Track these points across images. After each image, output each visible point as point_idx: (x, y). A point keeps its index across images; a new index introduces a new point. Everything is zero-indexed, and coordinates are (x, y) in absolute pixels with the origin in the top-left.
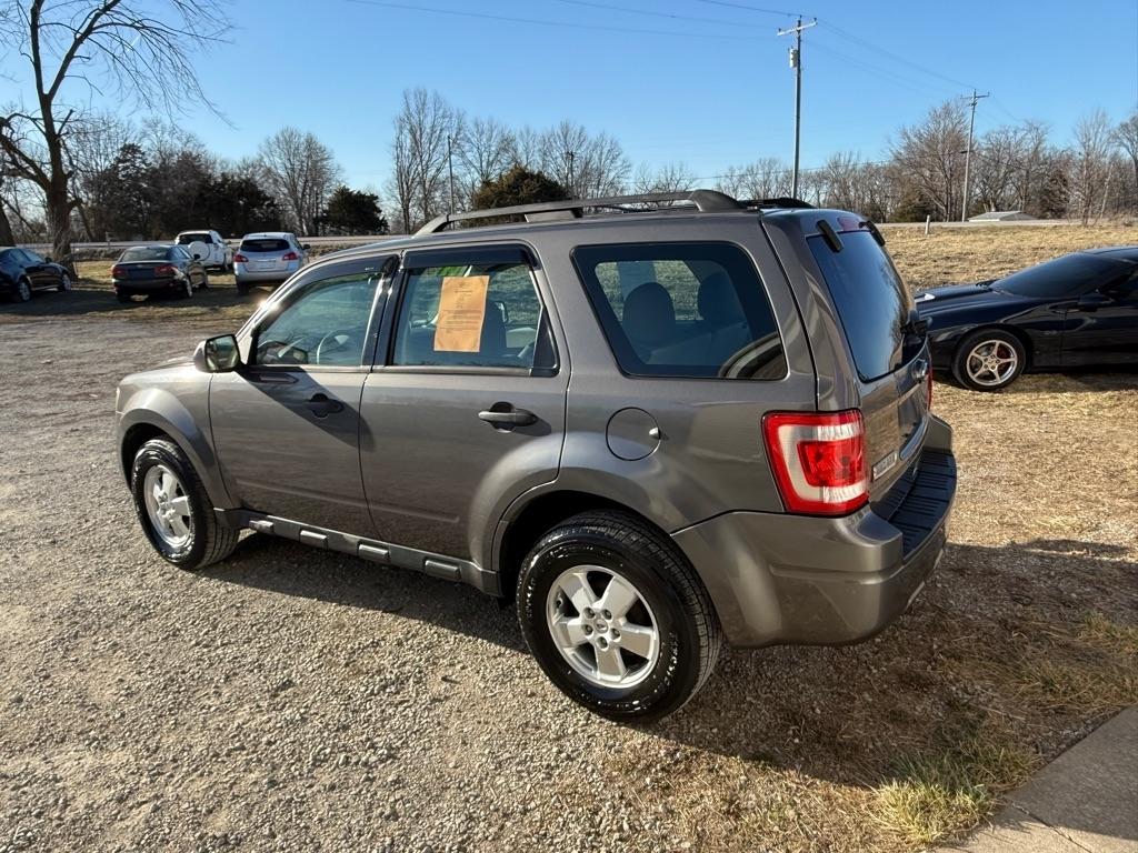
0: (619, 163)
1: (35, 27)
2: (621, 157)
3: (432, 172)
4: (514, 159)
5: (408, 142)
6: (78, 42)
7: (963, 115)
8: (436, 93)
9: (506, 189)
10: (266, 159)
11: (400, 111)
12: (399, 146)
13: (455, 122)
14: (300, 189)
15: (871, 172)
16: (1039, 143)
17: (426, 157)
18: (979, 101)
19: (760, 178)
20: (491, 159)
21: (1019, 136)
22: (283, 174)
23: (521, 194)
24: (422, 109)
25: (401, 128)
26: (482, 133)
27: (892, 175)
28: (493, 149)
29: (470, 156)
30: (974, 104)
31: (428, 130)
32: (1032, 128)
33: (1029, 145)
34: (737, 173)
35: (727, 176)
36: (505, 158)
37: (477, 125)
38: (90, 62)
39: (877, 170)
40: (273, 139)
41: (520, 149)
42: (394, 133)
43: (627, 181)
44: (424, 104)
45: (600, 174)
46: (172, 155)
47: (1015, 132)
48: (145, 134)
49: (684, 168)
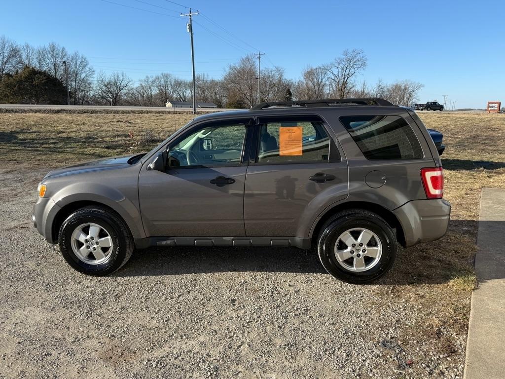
0: (87, 69)
2: (89, 66)
4: (21, 62)
7: (254, 62)
9: (23, 79)
15: (214, 84)
16: (281, 77)
18: (261, 56)
19: (163, 83)
20: (5, 60)
21: (273, 73)
23: (34, 83)
27: (224, 86)
28: (6, 54)
30: (259, 58)
32: (278, 70)
33: (277, 77)
34: (151, 79)
35: (145, 81)
36: (14, 61)
39: (217, 84)
41: (24, 56)
43: (92, 79)
45: (76, 75)
47: (271, 71)
49: (124, 75)
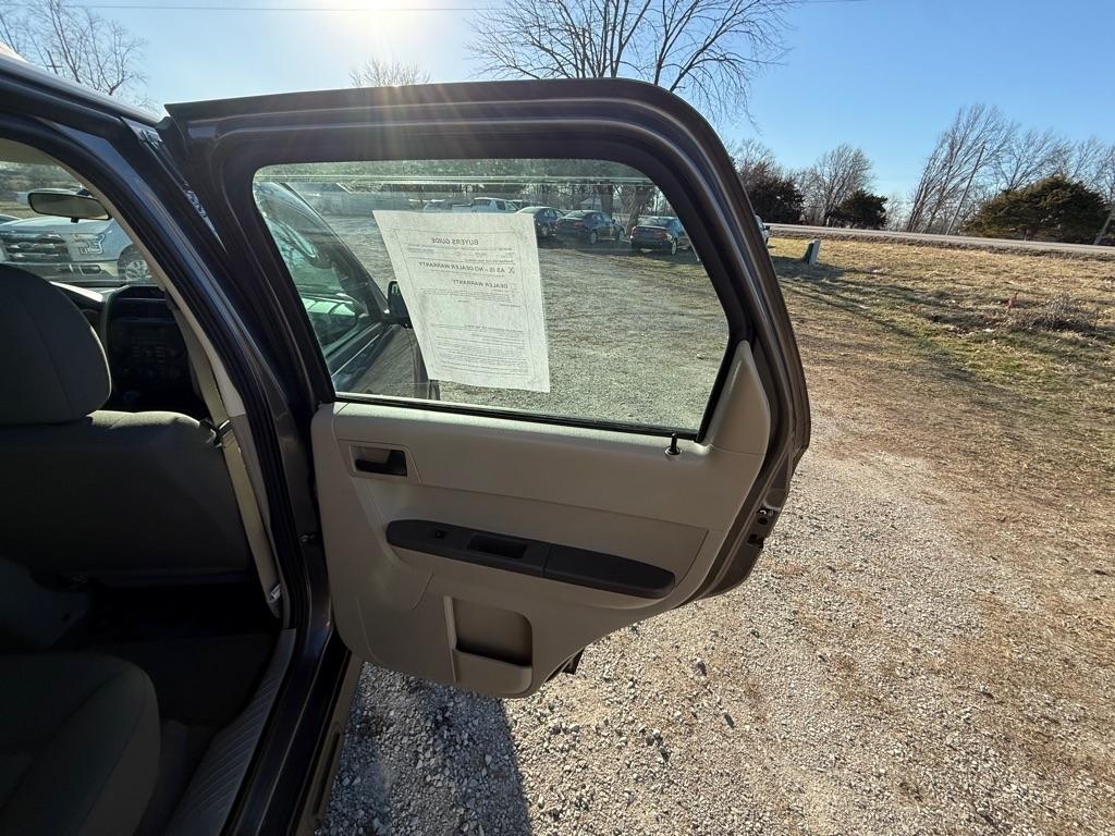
1: (659, 67)
3: (955, 181)
5: (944, 155)
6: (681, 76)
8: (995, 109)
10: (818, 169)
11: (947, 126)
12: (934, 158)
13: (1004, 133)
14: (835, 191)
17: (955, 168)
20: (1029, 170)
22: (827, 180)
24: (971, 125)
25: (944, 141)
26: (1033, 144)
29: (1004, 167)
31: (970, 143)
36: (1047, 169)
37: (1029, 137)
38: (685, 90)
40: (829, 153)
42: (934, 146)
44: (976, 119)
46: (752, 163)
48: (740, 150)
